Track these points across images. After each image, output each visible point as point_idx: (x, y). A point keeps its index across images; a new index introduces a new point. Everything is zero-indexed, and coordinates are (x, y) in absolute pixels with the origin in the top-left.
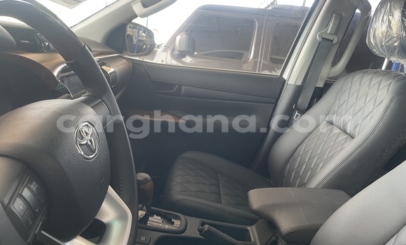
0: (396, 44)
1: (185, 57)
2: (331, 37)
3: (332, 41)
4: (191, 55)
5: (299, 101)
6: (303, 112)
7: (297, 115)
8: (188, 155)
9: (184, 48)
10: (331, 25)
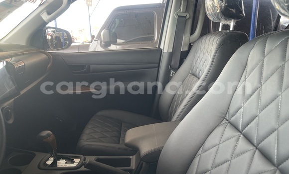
0: (218, 12)
1: (110, 46)
2: (184, 15)
3: (186, 17)
4: (115, 43)
5: (172, 63)
6: (176, 70)
7: (173, 73)
8: (100, 113)
9: (107, 39)
10: (182, 6)
